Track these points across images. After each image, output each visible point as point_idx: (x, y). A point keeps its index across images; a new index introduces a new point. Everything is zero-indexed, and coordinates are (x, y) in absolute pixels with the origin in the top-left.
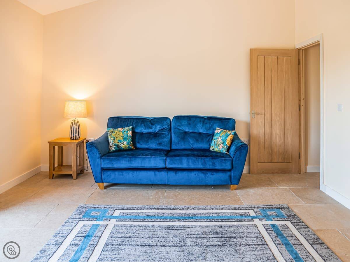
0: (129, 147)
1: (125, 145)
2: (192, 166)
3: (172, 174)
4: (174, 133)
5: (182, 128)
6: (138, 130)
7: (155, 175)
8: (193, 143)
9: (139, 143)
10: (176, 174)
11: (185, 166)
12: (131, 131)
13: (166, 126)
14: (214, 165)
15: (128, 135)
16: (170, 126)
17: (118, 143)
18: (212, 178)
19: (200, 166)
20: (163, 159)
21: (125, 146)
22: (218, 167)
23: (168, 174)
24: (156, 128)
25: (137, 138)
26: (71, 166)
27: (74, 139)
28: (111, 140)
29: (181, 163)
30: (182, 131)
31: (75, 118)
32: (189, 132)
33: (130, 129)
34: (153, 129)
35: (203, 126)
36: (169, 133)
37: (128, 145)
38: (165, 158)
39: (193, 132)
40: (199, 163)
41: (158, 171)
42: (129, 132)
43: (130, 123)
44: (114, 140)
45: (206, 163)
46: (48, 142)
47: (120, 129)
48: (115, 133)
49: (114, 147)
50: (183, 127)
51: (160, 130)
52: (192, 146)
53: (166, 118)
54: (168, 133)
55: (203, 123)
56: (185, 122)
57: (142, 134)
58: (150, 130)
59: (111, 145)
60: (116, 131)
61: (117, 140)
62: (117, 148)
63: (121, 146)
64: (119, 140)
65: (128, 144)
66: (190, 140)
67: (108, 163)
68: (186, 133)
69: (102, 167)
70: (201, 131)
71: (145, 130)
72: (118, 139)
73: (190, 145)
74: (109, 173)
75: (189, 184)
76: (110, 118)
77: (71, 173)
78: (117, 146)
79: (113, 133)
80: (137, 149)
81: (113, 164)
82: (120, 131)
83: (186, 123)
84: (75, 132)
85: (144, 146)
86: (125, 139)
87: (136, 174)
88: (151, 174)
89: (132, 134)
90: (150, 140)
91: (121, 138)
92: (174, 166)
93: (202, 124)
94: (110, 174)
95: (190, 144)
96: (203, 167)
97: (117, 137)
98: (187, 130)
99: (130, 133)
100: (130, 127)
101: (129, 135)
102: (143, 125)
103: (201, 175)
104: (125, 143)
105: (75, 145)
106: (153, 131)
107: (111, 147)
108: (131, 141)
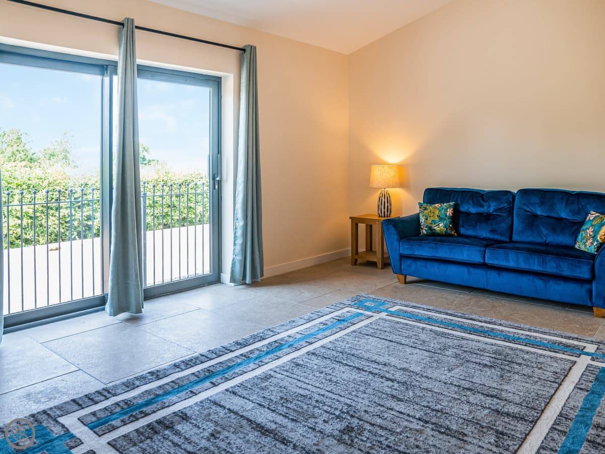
0: (446, 231)
1: (440, 227)
2: (523, 265)
3: (493, 275)
4: (518, 216)
5: (531, 209)
6: (464, 208)
7: (469, 273)
8: (547, 234)
9: (463, 226)
10: (499, 274)
11: (512, 264)
12: (451, 209)
13: (505, 205)
14: (559, 268)
15: (446, 214)
16: (511, 205)
17: (431, 225)
18: (557, 290)
19: (537, 267)
20: (481, 251)
21: (441, 229)
22: (566, 272)
23: (486, 274)
24: (489, 207)
25: (461, 219)
26: (376, 252)
27: (382, 217)
28: (422, 219)
29: (507, 259)
30: (529, 213)
31: (385, 189)
32: (543, 216)
33: (450, 206)
34: (486, 208)
35: (566, 207)
36: (509, 215)
37: (445, 229)
38: (483, 249)
39: (548, 217)
40: (534, 262)
41: (474, 268)
42: (448, 210)
43: (454, 197)
44: (427, 219)
45: (546, 263)
46: (350, 218)
47: (436, 205)
48: (429, 211)
49: (426, 230)
50: (531, 207)
51: (495, 211)
52: (545, 239)
53: (507, 193)
54: (507, 216)
55: (567, 202)
56: (535, 199)
57: (468, 214)
58: (481, 210)
59: (422, 227)
60: (431, 208)
61: (429, 221)
62: (429, 231)
63: (435, 229)
64: (432, 221)
65: (445, 227)
66: (542, 228)
67: (407, 248)
68: (535, 216)
69: (400, 252)
70: (563, 215)
71: (474, 209)
72: (432, 218)
73: (542, 237)
74: (409, 262)
75: (519, 294)
76: (427, 189)
77: (375, 260)
78: (430, 228)
79: (425, 210)
80: (460, 235)
81: (413, 250)
82: (436, 208)
83: (538, 201)
84: (383, 207)
85: (470, 232)
86: (441, 219)
87: (443, 267)
88: (463, 270)
89: (453, 214)
90: (479, 224)
91: (437, 218)
92: (496, 262)
93: (564, 204)
94: (411, 263)
95: (542, 235)
96: (541, 269)
97: (430, 216)
98: (539, 213)
99: (450, 212)
100: (452, 203)
101: (448, 214)
102: (471, 201)
103: (539, 283)
104: (441, 225)
105: (380, 223)
106: (485, 212)
107: (422, 229)
108: (450, 224)
